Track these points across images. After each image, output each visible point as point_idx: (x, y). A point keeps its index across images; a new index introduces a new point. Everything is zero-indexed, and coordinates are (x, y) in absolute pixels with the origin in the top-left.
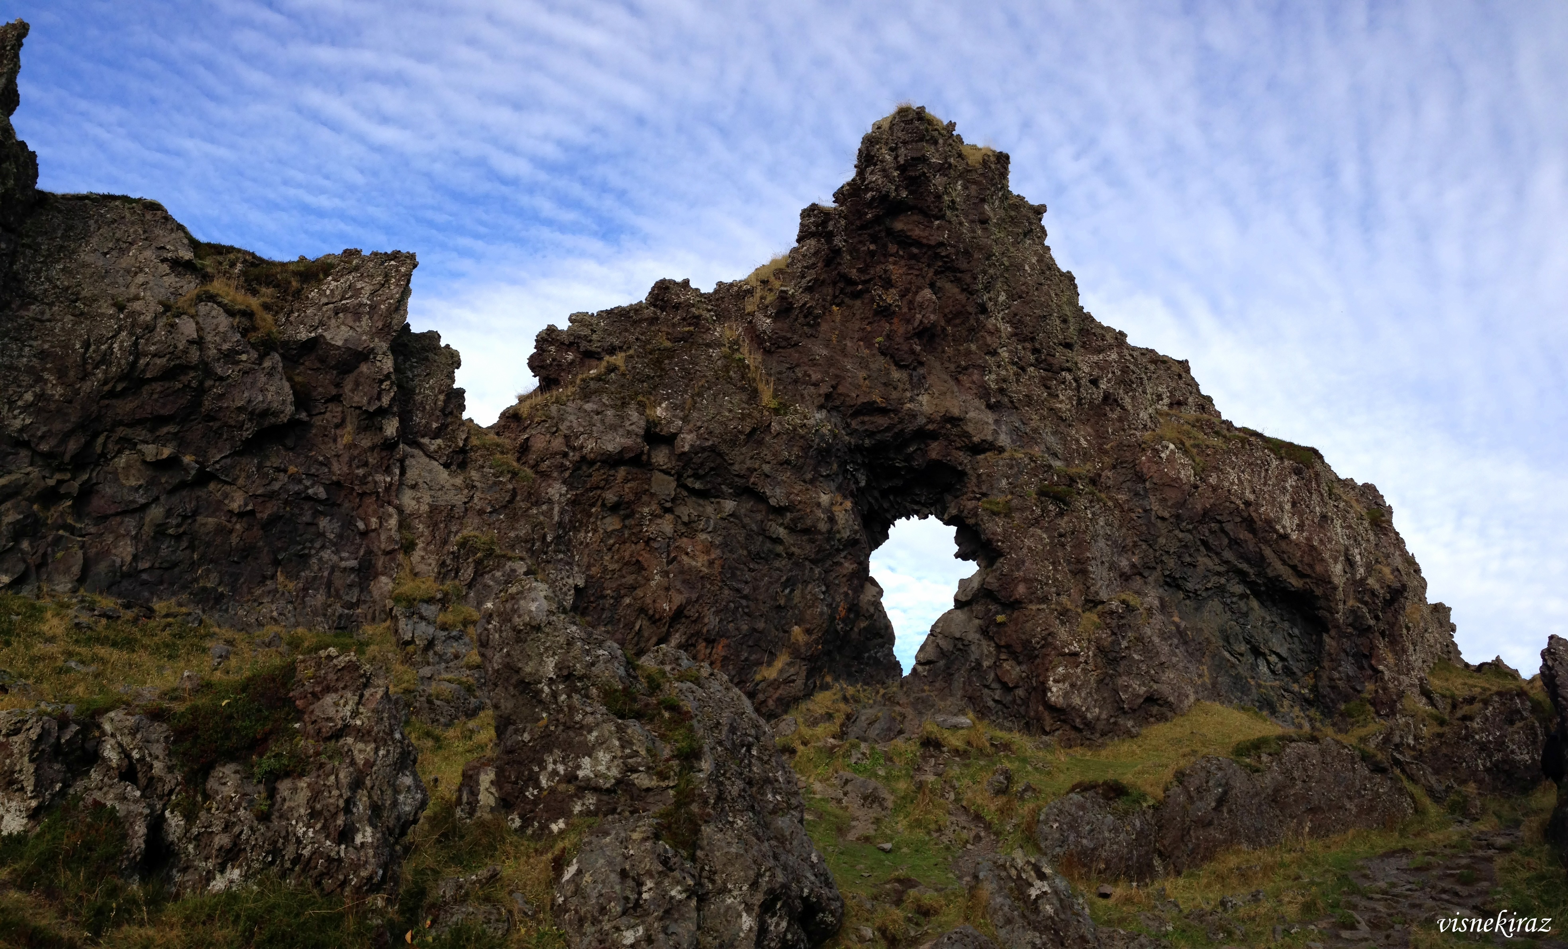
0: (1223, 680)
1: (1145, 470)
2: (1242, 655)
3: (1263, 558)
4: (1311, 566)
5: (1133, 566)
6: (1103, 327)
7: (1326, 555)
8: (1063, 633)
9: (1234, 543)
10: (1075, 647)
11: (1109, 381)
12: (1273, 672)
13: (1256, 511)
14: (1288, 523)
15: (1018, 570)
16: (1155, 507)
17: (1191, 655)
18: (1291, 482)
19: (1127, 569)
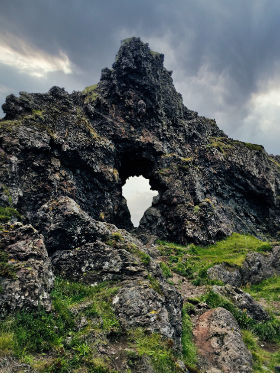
0: (239, 226)
1: (208, 158)
2: (242, 217)
3: (248, 184)
4: (264, 186)
5: (207, 190)
6: (190, 111)
7: (269, 181)
8: (189, 213)
9: (238, 180)
10: (194, 217)
11: (194, 129)
12: (252, 222)
13: (244, 169)
14: (255, 172)
15: (174, 193)
16: (212, 170)
17: (228, 217)
18: (255, 158)
19: (205, 191)
